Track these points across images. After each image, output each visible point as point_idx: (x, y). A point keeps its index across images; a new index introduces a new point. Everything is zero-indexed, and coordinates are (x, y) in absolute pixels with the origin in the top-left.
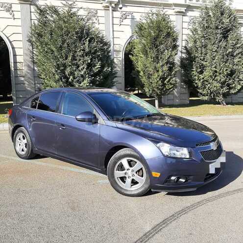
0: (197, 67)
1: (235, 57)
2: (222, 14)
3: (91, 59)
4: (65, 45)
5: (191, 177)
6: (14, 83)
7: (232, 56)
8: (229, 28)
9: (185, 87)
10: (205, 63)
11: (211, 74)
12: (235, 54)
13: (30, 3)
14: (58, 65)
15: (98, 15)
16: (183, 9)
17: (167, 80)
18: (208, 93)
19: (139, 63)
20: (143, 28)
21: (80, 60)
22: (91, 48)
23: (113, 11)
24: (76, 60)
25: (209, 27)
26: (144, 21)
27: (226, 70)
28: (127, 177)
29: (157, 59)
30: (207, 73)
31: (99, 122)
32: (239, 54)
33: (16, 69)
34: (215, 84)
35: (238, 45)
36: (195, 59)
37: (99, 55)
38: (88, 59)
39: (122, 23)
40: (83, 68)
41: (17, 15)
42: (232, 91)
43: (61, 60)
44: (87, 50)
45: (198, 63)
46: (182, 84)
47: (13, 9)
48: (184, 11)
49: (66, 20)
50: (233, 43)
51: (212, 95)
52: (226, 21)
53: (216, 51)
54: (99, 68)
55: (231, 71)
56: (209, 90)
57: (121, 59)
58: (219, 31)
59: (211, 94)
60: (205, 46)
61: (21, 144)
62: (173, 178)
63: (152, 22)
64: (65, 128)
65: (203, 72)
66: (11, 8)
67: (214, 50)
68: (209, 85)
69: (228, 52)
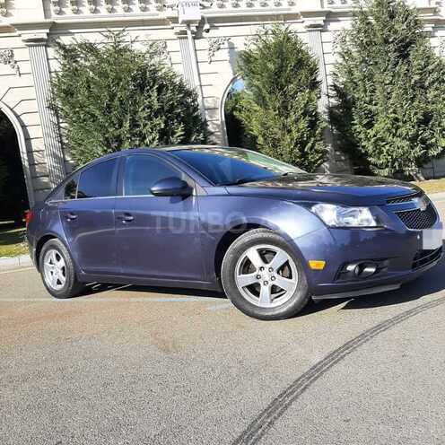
0: (361, 117)
1: (427, 89)
2: (392, 17)
3: (166, 122)
4: (116, 102)
5: (386, 263)
6: (32, 189)
7: (422, 87)
8: (408, 40)
9: (343, 158)
10: (374, 108)
11: (389, 125)
12: (427, 84)
13: (45, 43)
14: (107, 139)
15: (168, 49)
16: (320, 20)
17: (310, 145)
18: (388, 162)
19: (254, 122)
20: (252, 59)
21: (145, 125)
22: (162, 102)
23: (194, 38)
24: (138, 126)
25: (371, 42)
26: (253, 47)
27: (416, 114)
28: (262, 284)
29: (284, 110)
30: (381, 126)
31: (194, 193)
32: (433, 82)
33: (32, 164)
34: (398, 142)
35: (430, 67)
36: (354, 103)
37: (179, 113)
38: (160, 122)
39: (213, 59)
40: (153, 139)
41: (25, 67)
42: (433, 152)
43: (111, 130)
44: (156, 106)
45: (361, 109)
46: (338, 153)
47: (16, 58)
48: (322, 23)
49: (112, 60)
50: (419, 65)
51: (396, 164)
52: (401, 27)
53: (391, 83)
54: (182, 135)
55: (425, 115)
56: (389, 155)
57: (219, 122)
58: (392, 47)
59: (393, 162)
60: (370, 77)
61: (55, 271)
62: (351, 268)
63: (267, 47)
64: (131, 218)
65: (373, 125)
66: (12, 56)
67: (387, 82)
68: (387, 147)
69: (413, 81)
